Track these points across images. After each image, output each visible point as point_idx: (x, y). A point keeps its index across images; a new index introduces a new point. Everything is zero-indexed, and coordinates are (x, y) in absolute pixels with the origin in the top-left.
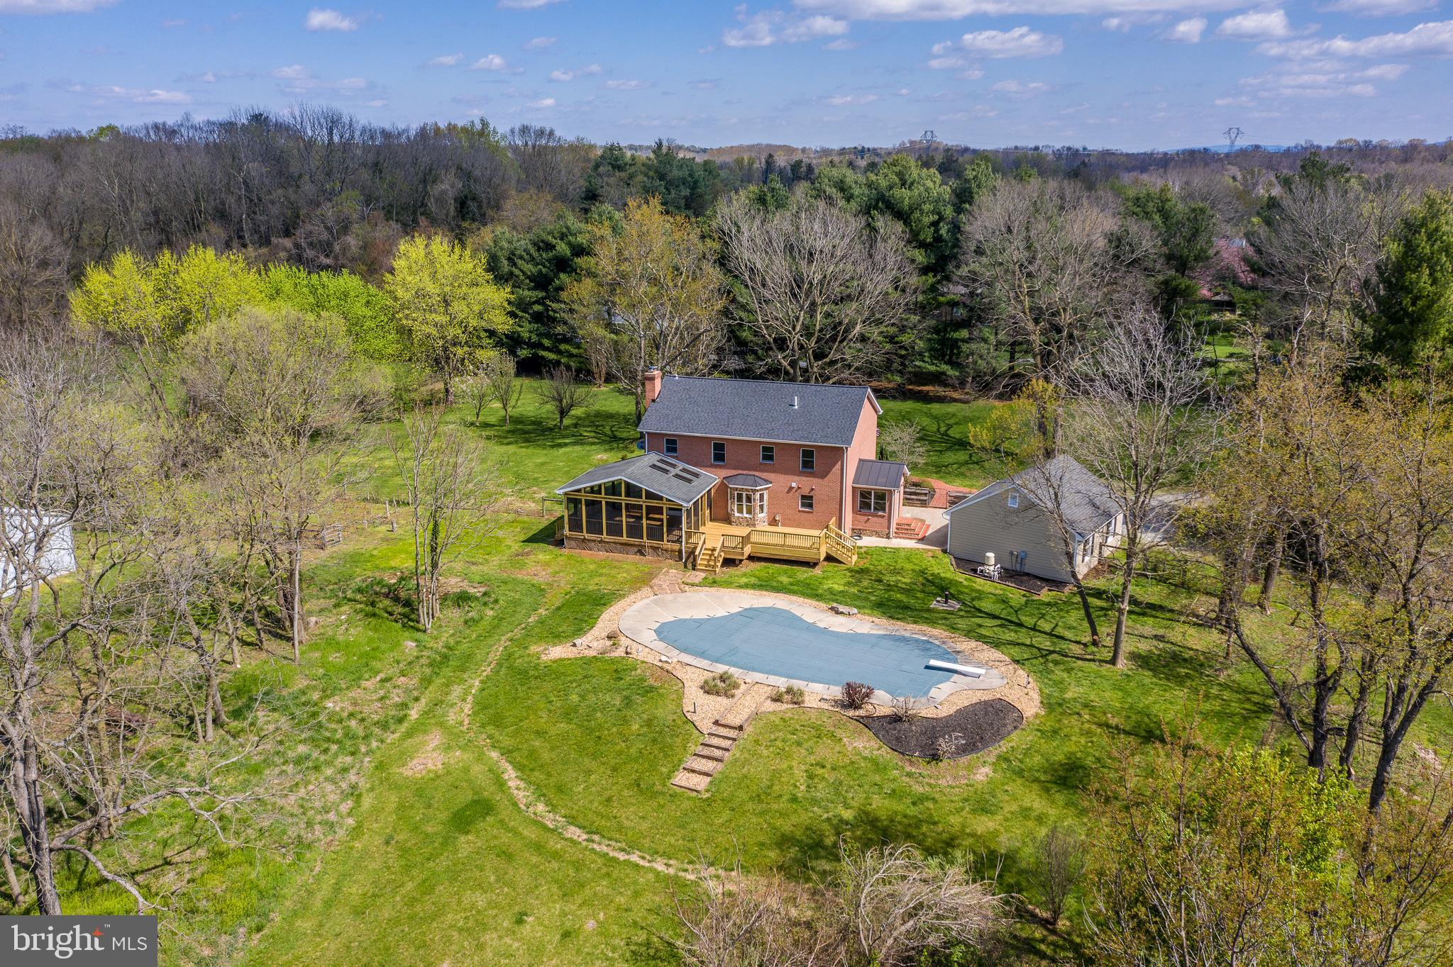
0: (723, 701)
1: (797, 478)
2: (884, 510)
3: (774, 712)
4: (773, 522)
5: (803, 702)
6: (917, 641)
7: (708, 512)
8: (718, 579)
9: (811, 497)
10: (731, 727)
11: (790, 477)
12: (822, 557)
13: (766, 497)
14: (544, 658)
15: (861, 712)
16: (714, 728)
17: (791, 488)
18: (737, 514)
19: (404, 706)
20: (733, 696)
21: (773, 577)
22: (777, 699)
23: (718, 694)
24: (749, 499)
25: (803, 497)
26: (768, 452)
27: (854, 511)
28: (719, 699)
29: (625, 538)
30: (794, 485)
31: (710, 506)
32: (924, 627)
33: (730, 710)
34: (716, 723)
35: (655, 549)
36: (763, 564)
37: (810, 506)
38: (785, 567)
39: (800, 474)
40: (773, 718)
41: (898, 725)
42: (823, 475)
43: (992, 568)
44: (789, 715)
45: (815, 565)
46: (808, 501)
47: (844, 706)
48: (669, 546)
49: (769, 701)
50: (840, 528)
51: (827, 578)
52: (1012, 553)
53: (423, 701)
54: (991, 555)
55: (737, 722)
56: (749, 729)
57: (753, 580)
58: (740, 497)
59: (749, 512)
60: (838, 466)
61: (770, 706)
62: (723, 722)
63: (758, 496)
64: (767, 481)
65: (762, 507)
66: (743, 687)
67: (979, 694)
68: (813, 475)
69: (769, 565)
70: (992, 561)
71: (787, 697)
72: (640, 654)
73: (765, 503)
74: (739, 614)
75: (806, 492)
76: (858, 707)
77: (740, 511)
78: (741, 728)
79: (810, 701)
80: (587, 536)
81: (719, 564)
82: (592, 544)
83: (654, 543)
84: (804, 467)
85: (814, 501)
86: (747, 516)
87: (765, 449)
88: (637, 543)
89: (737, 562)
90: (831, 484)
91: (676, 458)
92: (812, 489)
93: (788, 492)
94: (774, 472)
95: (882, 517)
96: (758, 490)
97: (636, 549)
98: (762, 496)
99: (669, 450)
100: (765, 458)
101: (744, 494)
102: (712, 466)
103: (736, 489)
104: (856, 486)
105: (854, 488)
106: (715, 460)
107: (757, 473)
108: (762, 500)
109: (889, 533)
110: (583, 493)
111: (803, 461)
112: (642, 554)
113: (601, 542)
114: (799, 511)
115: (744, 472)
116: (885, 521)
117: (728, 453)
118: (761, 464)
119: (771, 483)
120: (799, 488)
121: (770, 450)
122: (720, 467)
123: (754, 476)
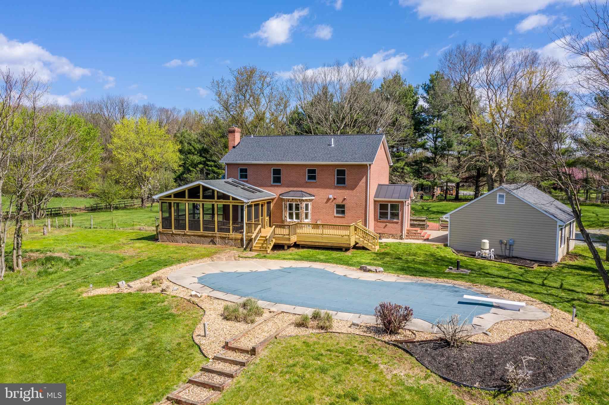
0: (241, 326)
1: (333, 191)
2: (398, 218)
7: (267, 218)
9: (343, 206)
11: (328, 191)
13: (310, 207)
17: (329, 199)
18: (288, 220)
23: (236, 319)
24: (297, 208)
25: (338, 206)
26: (312, 173)
27: (376, 220)
28: (237, 324)
29: (202, 231)
30: (331, 196)
31: (269, 215)
35: (223, 238)
36: (306, 249)
37: (343, 212)
38: (322, 251)
39: (336, 188)
42: (353, 188)
43: (487, 251)
45: (347, 249)
46: (341, 209)
48: (234, 235)
50: (366, 225)
51: (357, 257)
52: (501, 242)
54: (486, 241)
58: (291, 208)
59: (298, 217)
60: (364, 180)
63: (304, 205)
64: (311, 195)
65: (307, 215)
66: (266, 315)
68: (345, 188)
69: (311, 250)
70: (487, 246)
73: (310, 211)
74: (279, 270)
75: (339, 201)
77: (291, 215)
80: (175, 231)
81: (270, 246)
82: (178, 237)
83: (223, 234)
84: (338, 183)
85: (346, 209)
86: (296, 220)
87: (310, 171)
88: (210, 235)
89: (286, 247)
90: (358, 194)
91: (247, 182)
92: (345, 199)
93: (326, 202)
94: (316, 187)
95: (397, 223)
96: (304, 201)
97: (209, 240)
98: (307, 206)
99: (241, 177)
100: (310, 178)
101: (294, 204)
102: (272, 186)
103: (288, 200)
104: (377, 199)
105: (375, 201)
106: (274, 182)
107: (303, 189)
108: (307, 209)
109: (402, 235)
110: (172, 198)
111: (337, 178)
112: (214, 243)
113: (185, 235)
114: (335, 217)
115: (295, 189)
116: (398, 226)
117: (283, 176)
118: (307, 182)
119: (314, 196)
120: (334, 199)
121: (314, 171)
122: (277, 186)
123: (301, 191)
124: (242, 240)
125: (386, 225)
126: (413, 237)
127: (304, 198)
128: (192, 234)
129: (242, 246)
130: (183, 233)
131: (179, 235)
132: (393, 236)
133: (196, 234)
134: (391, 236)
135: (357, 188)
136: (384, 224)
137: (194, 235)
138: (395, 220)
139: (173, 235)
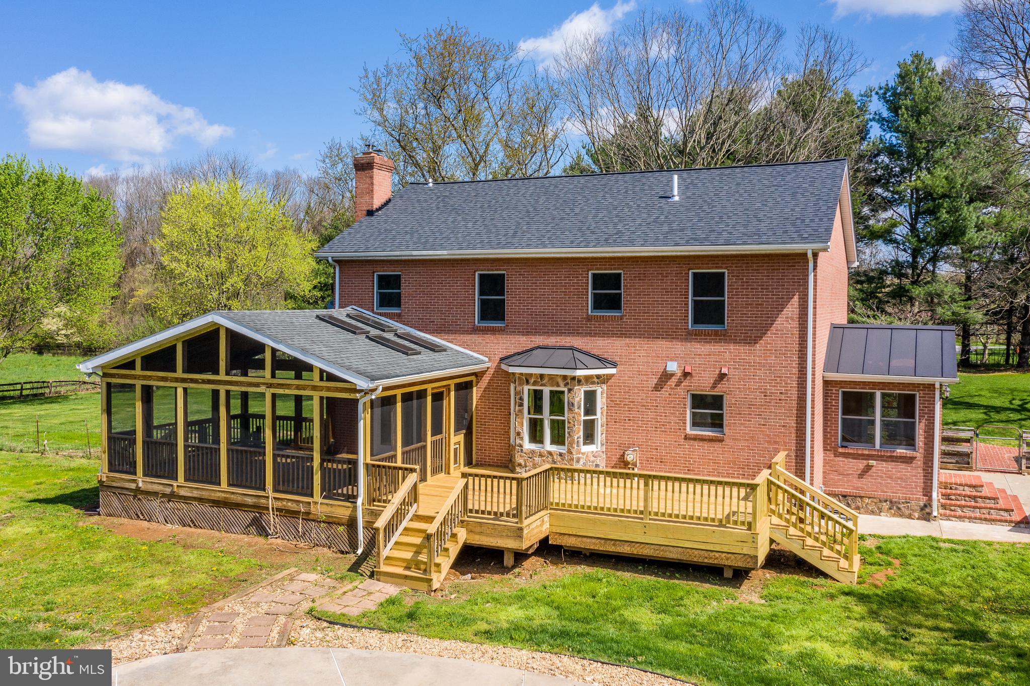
1: (679, 347)
2: (911, 443)
7: (457, 440)
9: (716, 402)
11: (662, 346)
12: (760, 555)
13: (600, 401)
17: (666, 376)
18: (528, 446)
24: (558, 405)
25: (699, 401)
26: (608, 288)
27: (830, 448)
29: (223, 487)
30: (672, 367)
31: (465, 424)
35: (291, 516)
36: (583, 569)
37: (717, 422)
38: (648, 580)
39: (690, 336)
42: (752, 339)
45: (740, 575)
46: (709, 410)
59: (558, 439)
60: (792, 308)
63: (579, 394)
64: (603, 361)
65: (589, 429)
68: (722, 337)
69: (600, 572)
73: (600, 417)
75: (703, 383)
77: (536, 435)
81: (446, 563)
82: (155, 503)
83: (291, 500)
84: (696, 321)
85: (726, 411)
86: (554, 448)
87: (600, 282)
88: (250, 501)
89: (508, 560)
90: (772, 360)
91: (398, 317)
92: (722, 376)
93: (658, 387)
94: (623, 335)
95: (909, 460)
96: (578, 381)
97: (247, 517)
98: (590, 397)
99: (385, 302)
100: (598, 304)
101: (546, 391)
102: (475, 330)
103: (527, 379)
104: (833, 376)
105: (827, 383)
106: (483, 318)
107: (577, 342)
108: (590, 409)
109: (928, 505)
110: (138, 371)
111: (696, 303)
112: (263, 531)
113: (172, 497)
114: (687, 438)
115: (551, 341)
116: (914, 472)
117: (512, 300)
118: (589, 319)
119: (614, 365)
120: (686, 375)
121: (614, 281)
122: (493, 331)
123: (572, 348)
124: (352, 524)
125: (868, 468)
126: (968, 513)
127: (579, 373)
128: (196, 494)
130: (168, 490)
131: (155, 494)
132: (896, 508)
133: (205, 495)
134: (886, 506)
135: (769, 337)
136: (861, 464)
137: (200, 500)
138: (901, 451)
139: (138, 490)
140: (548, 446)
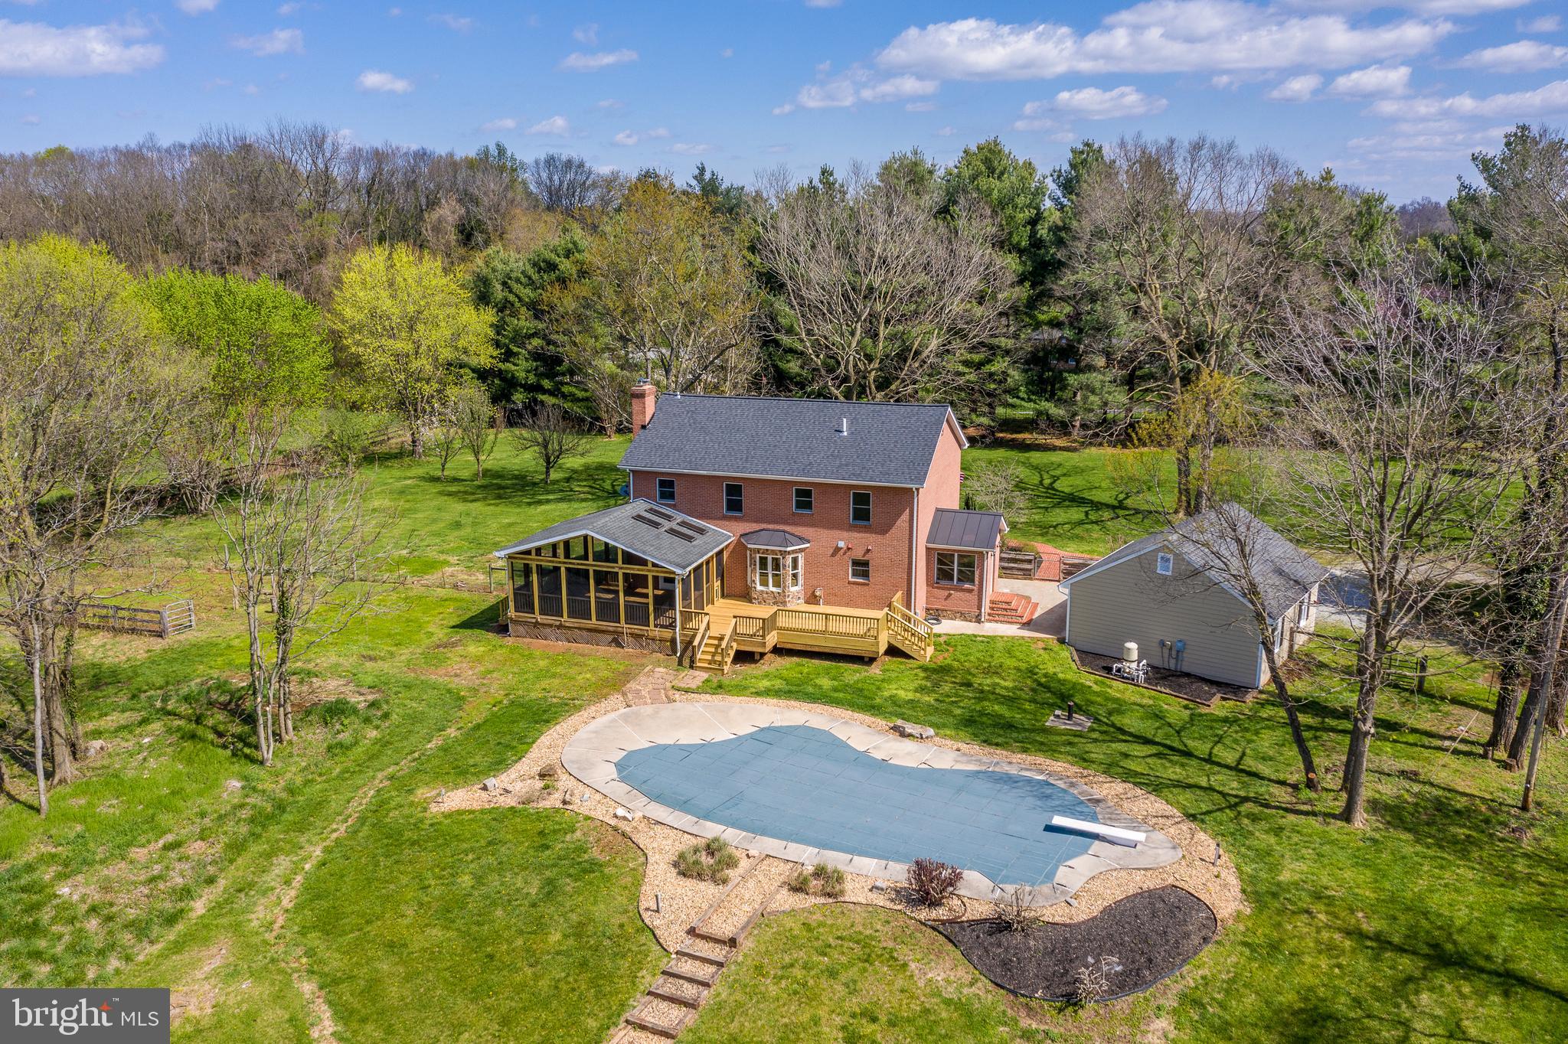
0: (708, 889)
1: (845, 534)
2: (972, 581)
3: (792, 913)
4: (812, 599)
5: (842, 892)
6: (1029, 781)
7: (717, 584)
8: (726, 681)
9: (866, 564)
10: (717, 941)
11: (836, 533)
12: (882, 648)
13: (801, 562)
14: (434, 809)
15: (941, 913)
16: (689, 940)
17: (837, 549)
18: (759, 588)
19: (186, 893)
20: (725, 881)
21: (807, 680)
22: (798, 887)
23: (700, 876)
24: (777, 565)
25: (856, 563)
26: (804, 497)
27: (929, 583)
28: (702, 885)
29: (594, 622)
30: (841, 544)
31: (721, 576)
32: (1040, 759)
33: (717, 906)
34: (692, 932)
35: (637, 637)
36: (795, 659)
37: (865, 574)
38: (826, 664)
39: (851, 528)
40: (789, 923)
41: (1005, 938)
42: (884, 530)
43: (1134, 665)
44: (818, 917)
45: (872, 660)
46: (862, 567)
47: (912, 902)
48: (657, 632)
49: (785, 891)
50: (908, 607)
51: (888, 681)
52: (1162, 644)
53: (222, 883)
54: (1132, 646)
55: (727, 930)
56: (747, 944)
57: (778, 684)
58: (763, 562)
59: (777, 584)
60: (906, 515)
61: (786, 900)
62: (704, 930)
63: (789, 561)
64: (803, 540)
65: (795, 577)
66: (744, 864)
67: (1138, 877)
68: (868, 529)
69: (804, 660)
70: (1135, 656)
71: (815, 884)
72: (586, 804)
73: (800, 570)
74: (752, 736)
75: (859, 554)
76: (935, 904)
77: (764, 583)
78: (732, 942)
79: (855, 891)
80: (540, 618)
81: (729, 660)
82: (548, 630)
83: (636, 628)
84: (855, 518)
85: (870, 568)
86: (774, 589)
87: (799, 493)
88: (611, 629)
89: (757, 657)
90: (895, 543)
91: (674, 507)
92: (868, 551)
93: (833, 555)
94: (813, 525)
95: (970, 591)
96: (789, 553)
97: (610, 638)
98: (795, 561)
99: (663, 496)
100: (800, 505)
101: (770, 558)
102: (724, 518)
103: (758, 551)
104: (931, 546)
105: (928, 549)
106: (729, 509)
107: (787, 528)
108: (795, 566)
109: (980, 615)
110: (533, 556)
111: (854, 509)
112: (619, 645)
113: (560, 627)
114: (849, 583)
115: (771, 526)
116: (974, 597)
117: (746, 499)
118: (794, 514)
119: (808, 542)
120: (849, 549)
121: (807, 493)
122: (736, 519)
123: (784, 531)
124: (673, 641)
125: (950, 595)
126: (1002, 619)
127: (789, 549)
128: (576, 625)
129: (675, 653)
130: (558, 623)
131: (551, 626)
132: (964, 617)
133: (582, 626)
134: (958, 615)
135: (893, 530)
136: (946, 593)
137: (579, 629)
138: (967, 586)
139: (536, 624)
140: (772, 588)
